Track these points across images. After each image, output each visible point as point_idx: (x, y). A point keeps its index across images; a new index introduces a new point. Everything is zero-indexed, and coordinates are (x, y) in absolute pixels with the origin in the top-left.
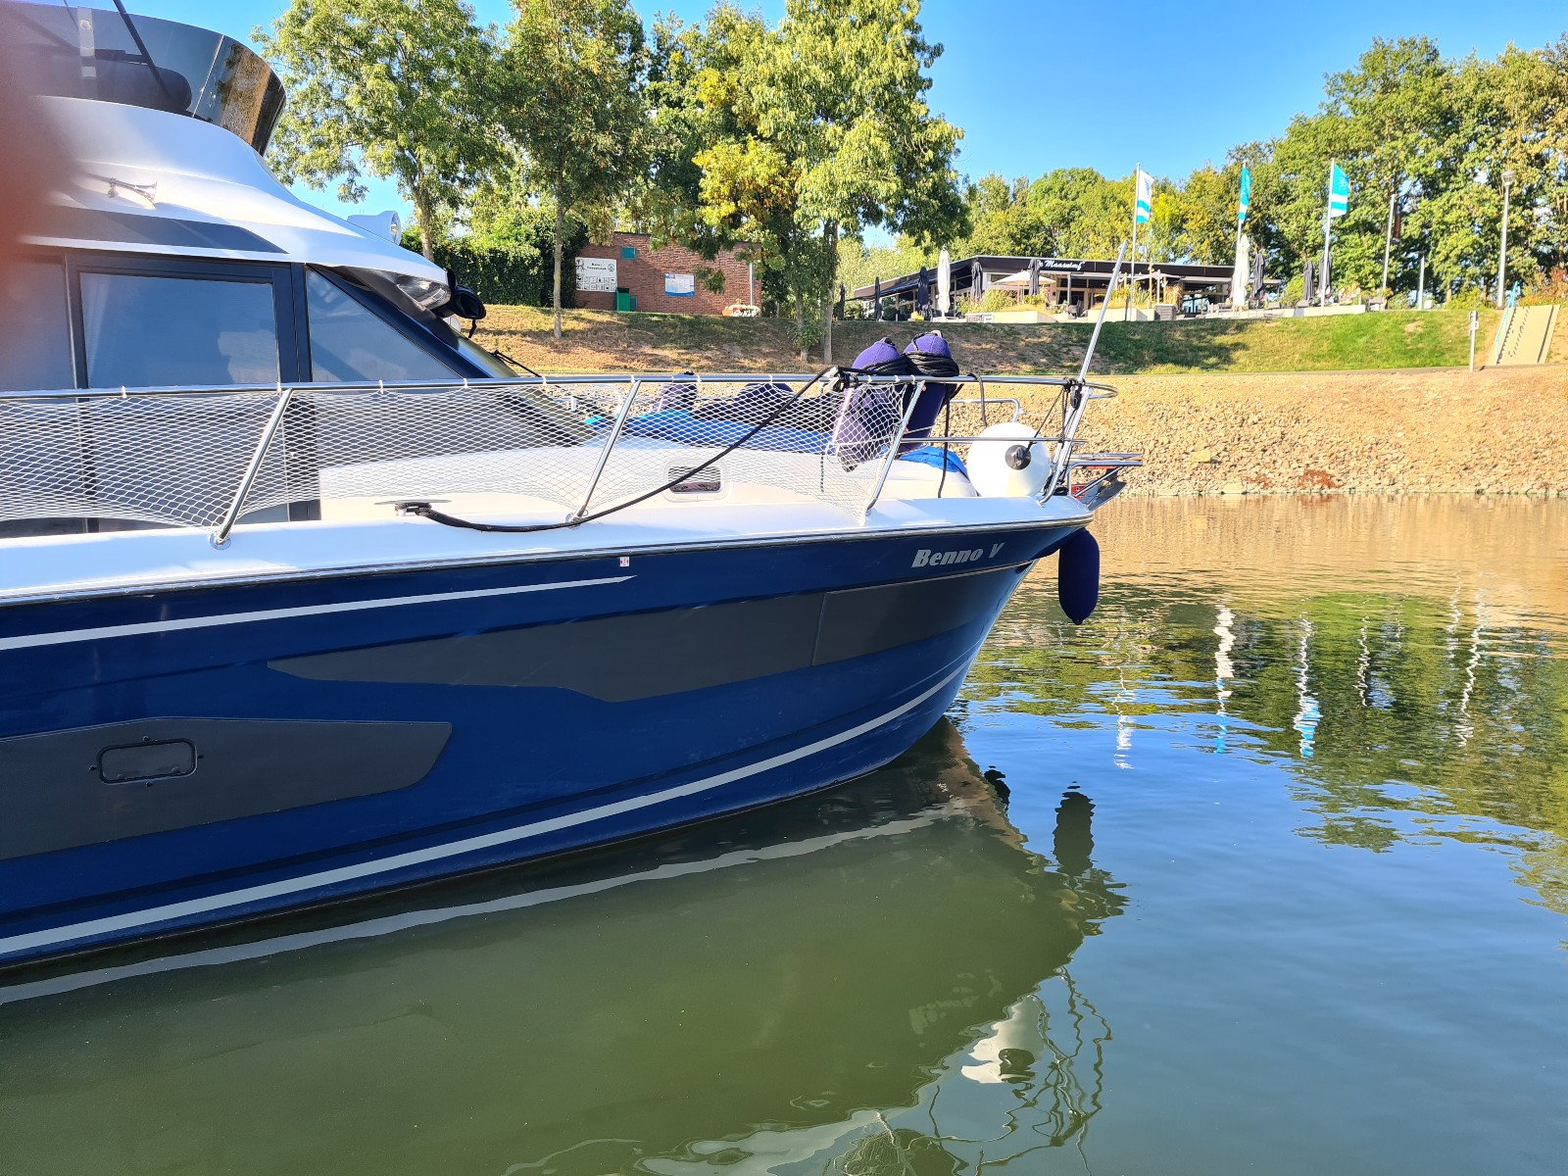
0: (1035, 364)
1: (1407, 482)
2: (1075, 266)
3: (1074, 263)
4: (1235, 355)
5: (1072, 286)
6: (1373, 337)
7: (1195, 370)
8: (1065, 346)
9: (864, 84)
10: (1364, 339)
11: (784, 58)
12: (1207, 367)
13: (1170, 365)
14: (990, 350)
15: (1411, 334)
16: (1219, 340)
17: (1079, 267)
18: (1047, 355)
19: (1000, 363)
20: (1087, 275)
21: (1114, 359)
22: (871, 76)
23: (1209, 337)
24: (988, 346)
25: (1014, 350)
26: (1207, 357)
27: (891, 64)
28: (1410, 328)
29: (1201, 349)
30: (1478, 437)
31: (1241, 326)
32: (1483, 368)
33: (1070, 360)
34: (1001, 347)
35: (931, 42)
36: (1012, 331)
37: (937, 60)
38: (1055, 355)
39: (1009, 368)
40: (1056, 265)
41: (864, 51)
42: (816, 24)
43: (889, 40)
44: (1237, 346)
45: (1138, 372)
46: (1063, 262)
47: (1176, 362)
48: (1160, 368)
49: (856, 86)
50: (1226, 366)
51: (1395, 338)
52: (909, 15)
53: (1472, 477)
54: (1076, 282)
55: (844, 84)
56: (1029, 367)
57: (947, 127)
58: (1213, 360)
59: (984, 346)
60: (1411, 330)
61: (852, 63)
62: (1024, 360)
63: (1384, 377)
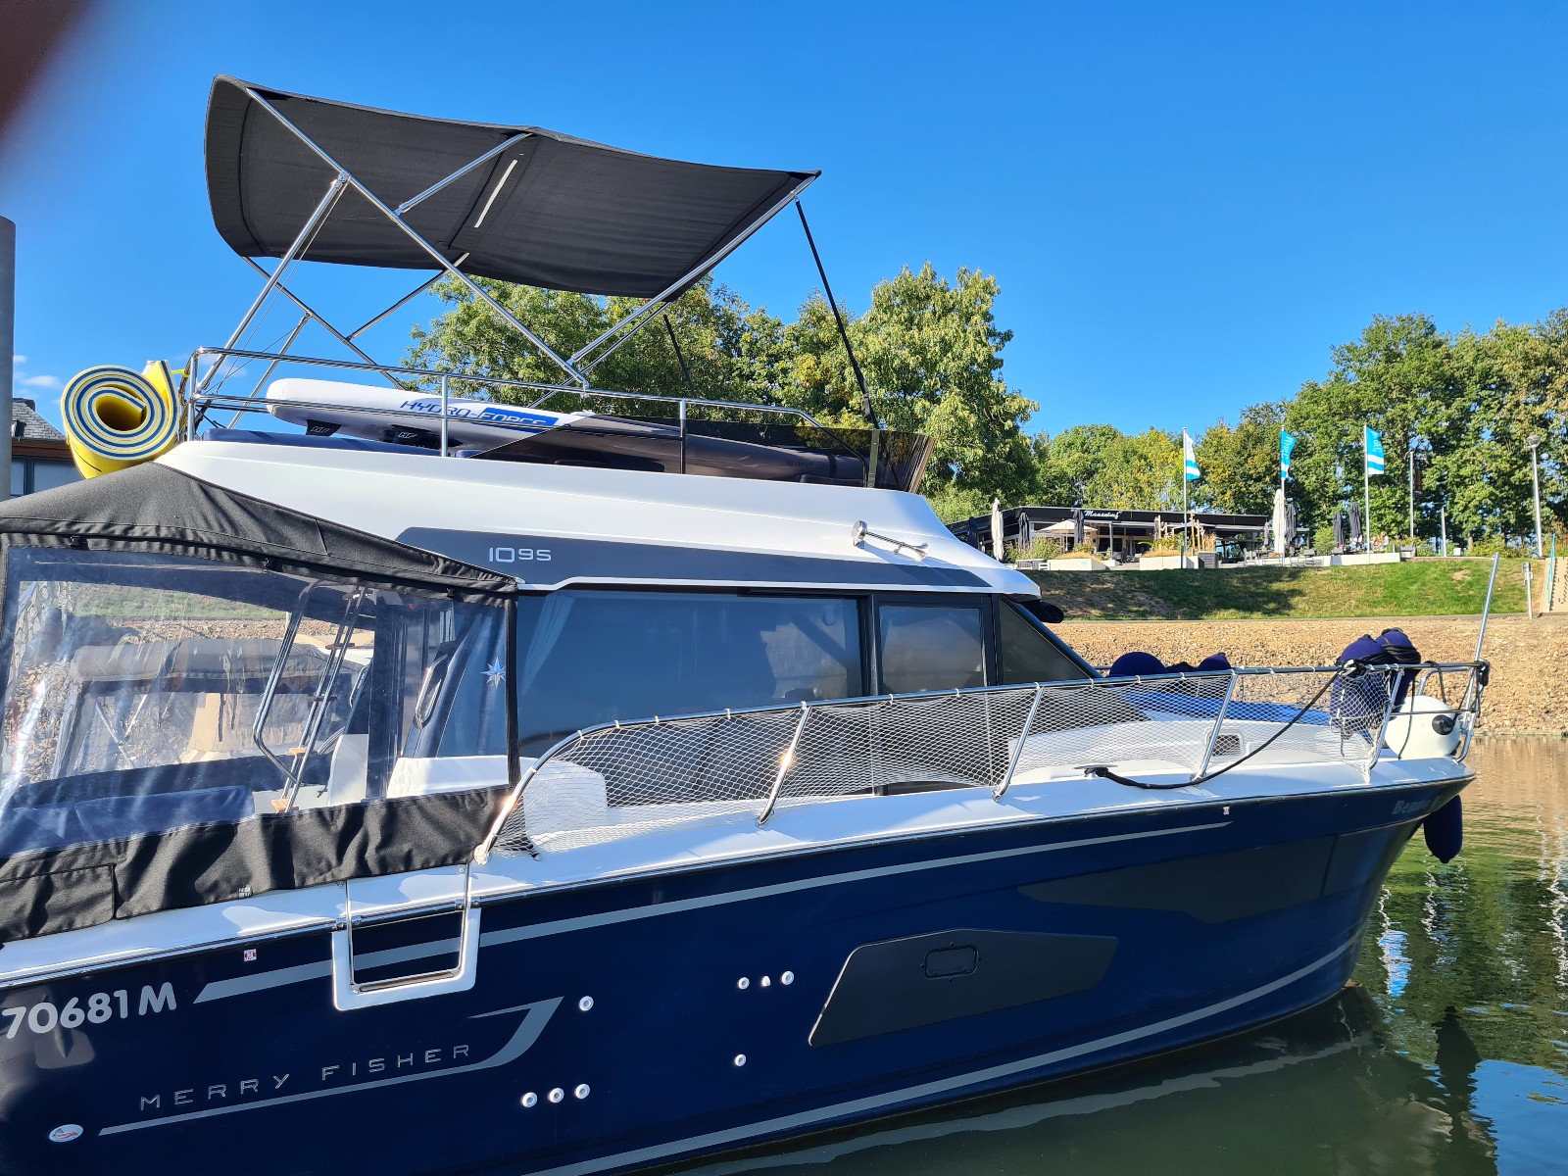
0: (1103, 609)
1: (1493, 726)
2: (1113, 515)
3: (1112, 512)
4: (1294, 600)
5: (1114, 534)
6: (1424, 584)
7: (1257, 615)
8: (1129, 592)
9: (949, 365)
10: (1415, 587)
11: (875, 344)
12: (1269, 613)
13: (1232, 610)
14: (1059, 595)
15: (1460, 582)
16: (1276, 586)
17: (1117, 517)
18: (1113, 601)
19: (1070, 608)
20: (1124, 523)
21: (1178, 605)
22: (953, 359)
23: (1265, 584)
24: (1057, 592)
25: (1082, 596)
26: (1267, 603)
27: (973, 350)
28: (1458, 576)
29: (1262, 595)
30: (1552, 681)
31: (1295, 573)
32: (1541, 615)
33: (1135, 605)
34: (1068, 593)
35: (1001, 329)
36: (1077, 577)
37: (1007, 344)
38: (1121, 601)
39: (1080, 613)
40: (1095, 515)
41: (947, 338)
42: (902, 316)
43: (969, 329)
44: (1294, 593)
45: (1203, 616)
46: (1101, 512)
47: (1238, 608)
48: (1224, 613)
49: (941, 367)
50: (1287, 611)
51: (1446, 585)
52: (984, 307)
53: (1554, 720)
54: (1118, 530)
55: (931, 366)
56: (1098, 611)
57: (1023, 400)
58: (1272, 606)
59: (1053, 592)
60: (1459, 578)
61: (937, 349)
62: (1093, 606)
63: (1446, 623)
